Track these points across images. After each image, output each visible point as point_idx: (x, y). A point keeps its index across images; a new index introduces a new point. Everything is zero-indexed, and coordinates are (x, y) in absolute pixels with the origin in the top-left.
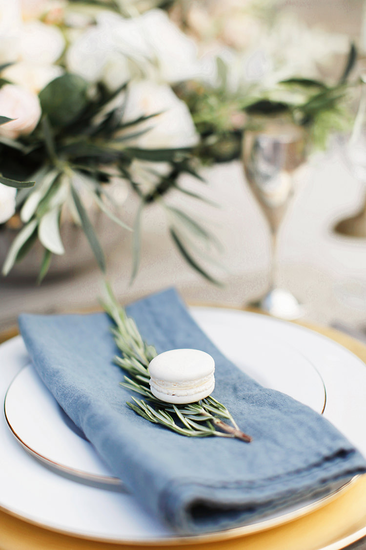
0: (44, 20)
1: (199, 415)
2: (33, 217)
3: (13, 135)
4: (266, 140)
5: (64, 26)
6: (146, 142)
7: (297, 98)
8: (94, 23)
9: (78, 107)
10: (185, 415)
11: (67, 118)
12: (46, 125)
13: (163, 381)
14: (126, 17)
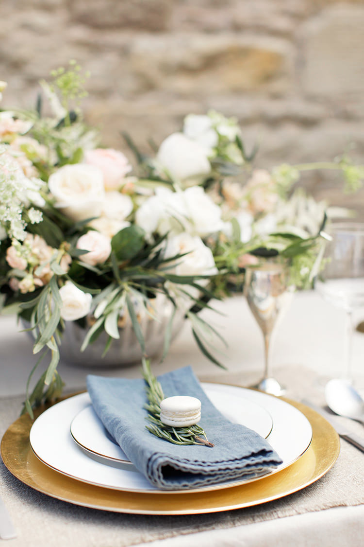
0: (121, 191)
1: (187, 433)
2: (102, 316)
3: (93, 263)
4: (260, 275)
5: (134, 195)
6: (179, 271)
7: (281, 246)
8: (154, 194)
9: (138, 248)
10: (178, 434)
11: (130, 254)
12: (114, 258)
13: (167, 412)
14: (174, 191)
